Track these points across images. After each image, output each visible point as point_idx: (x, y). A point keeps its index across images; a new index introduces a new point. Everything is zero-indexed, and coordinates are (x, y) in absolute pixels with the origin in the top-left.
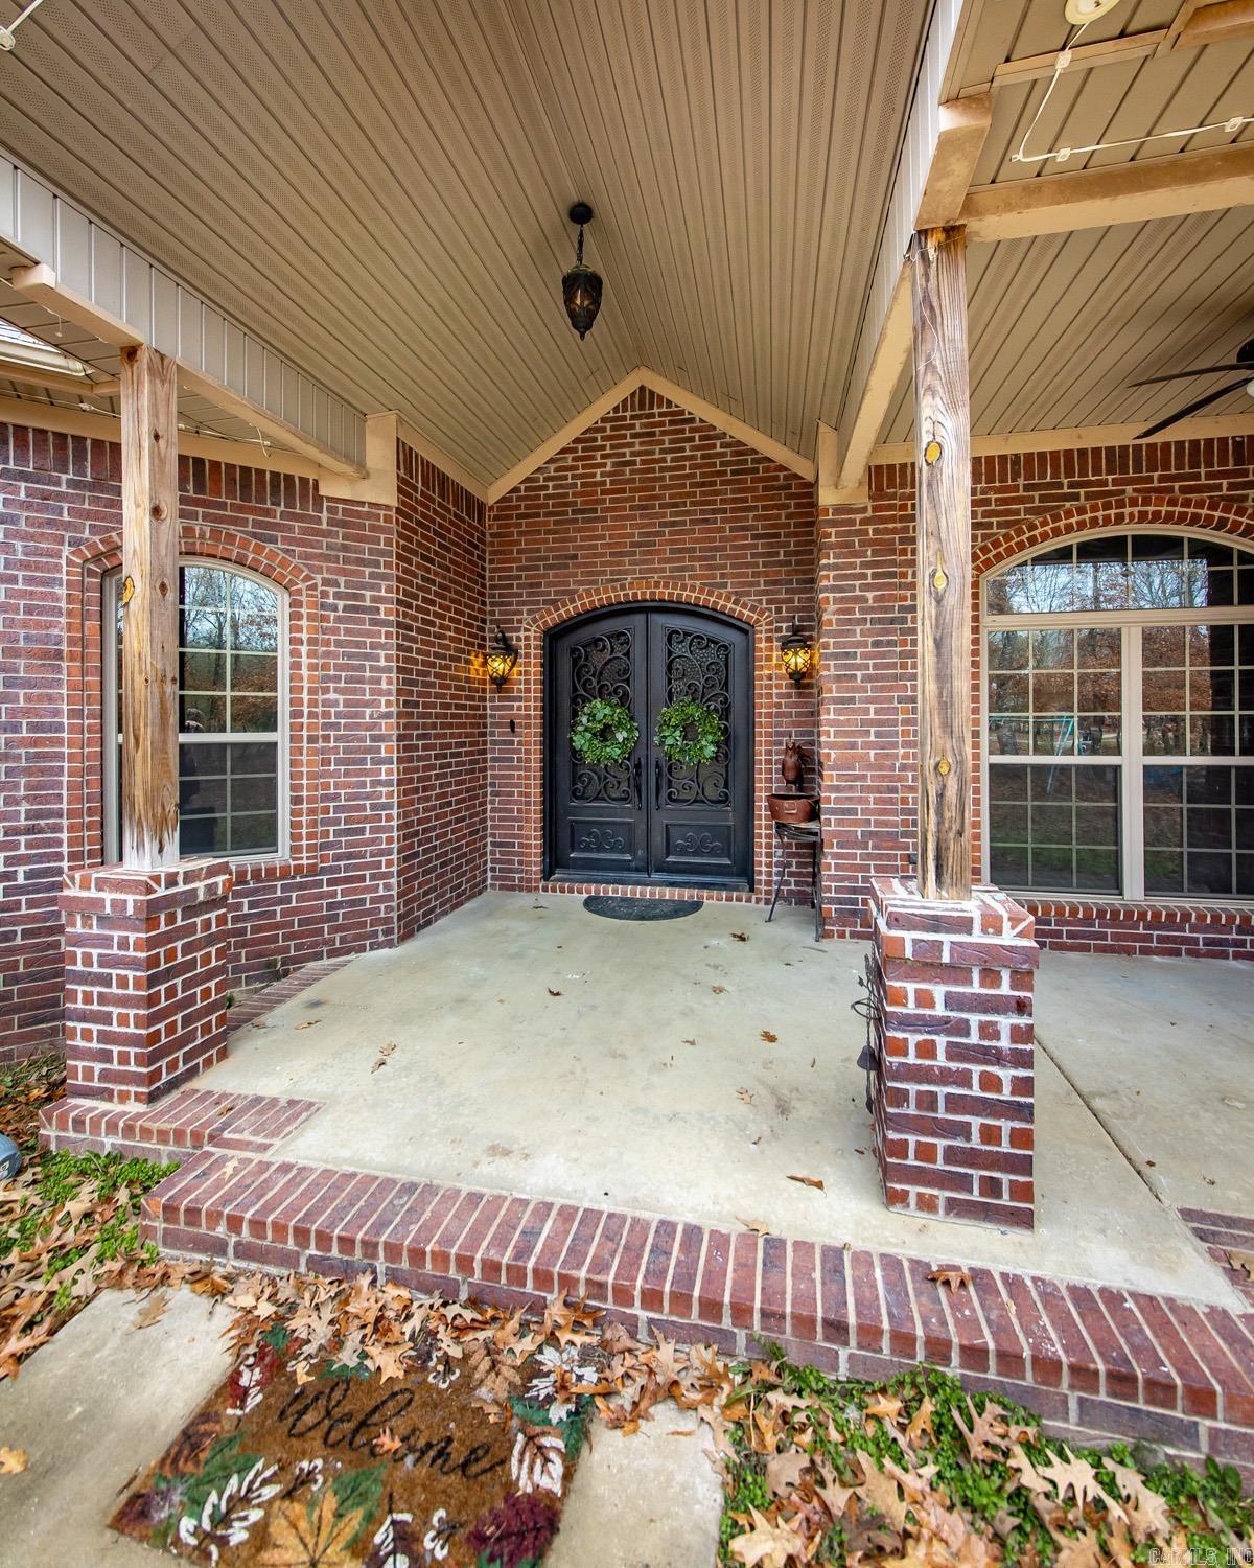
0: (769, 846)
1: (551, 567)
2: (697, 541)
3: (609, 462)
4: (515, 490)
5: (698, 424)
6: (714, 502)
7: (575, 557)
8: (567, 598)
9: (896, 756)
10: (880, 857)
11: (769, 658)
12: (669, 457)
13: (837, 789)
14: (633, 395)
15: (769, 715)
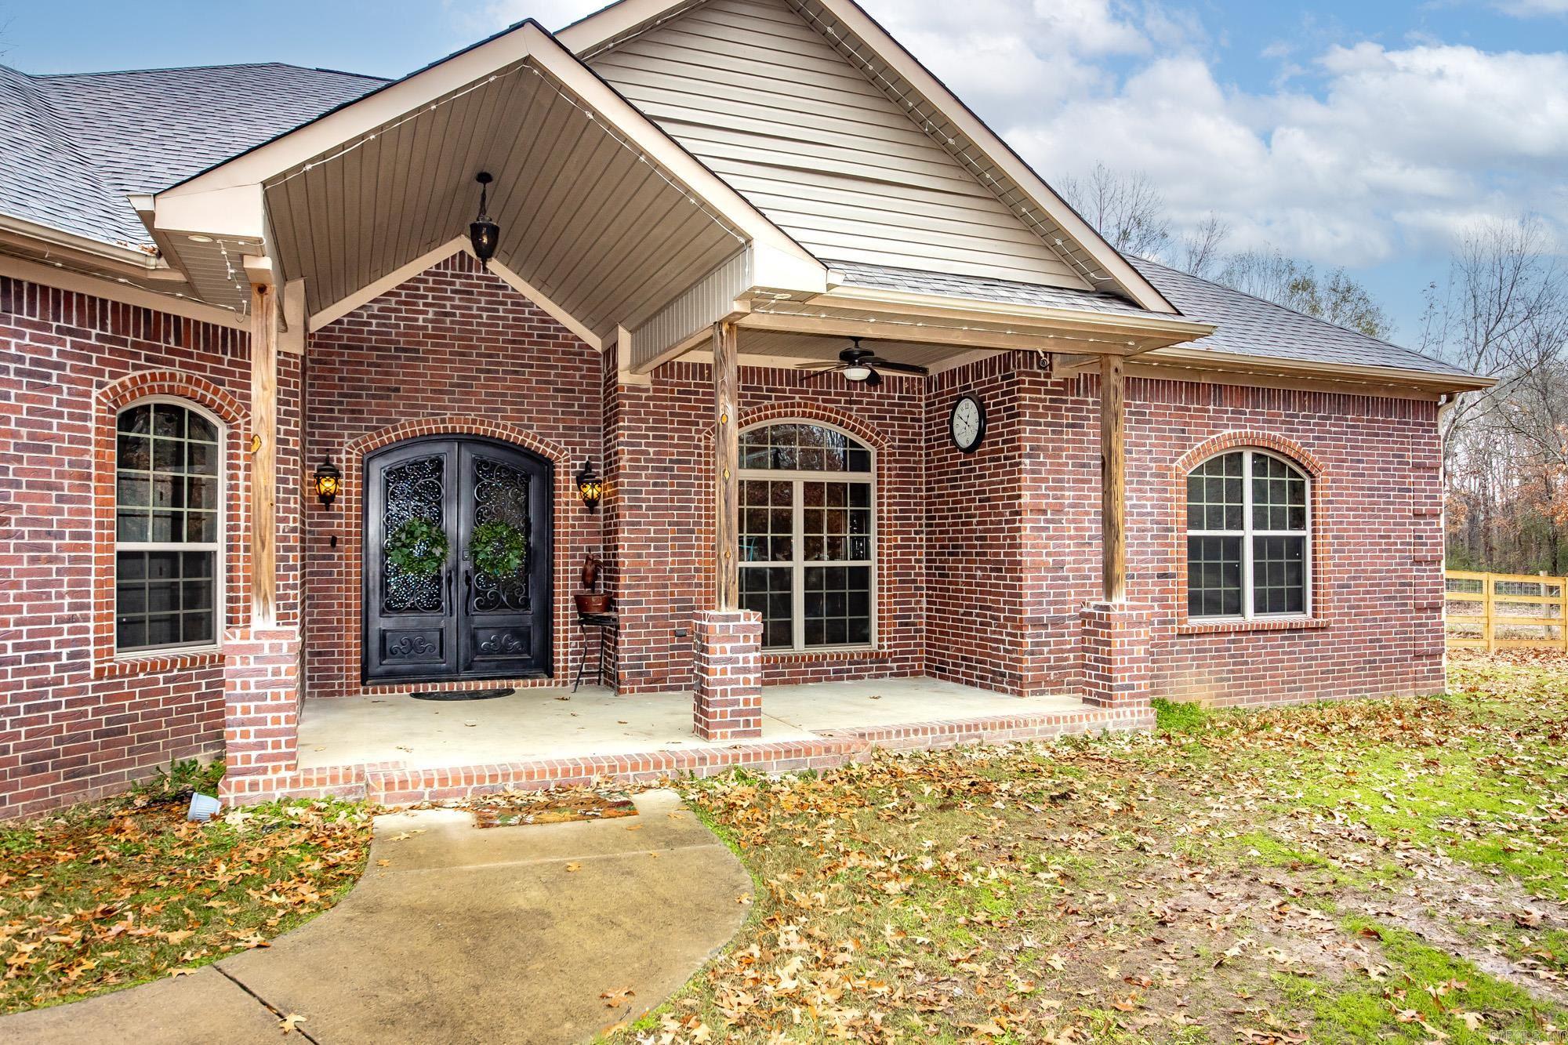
0: (565, 639)
1: (374, 397)
2: (509, 388)
3: (431, 310)
4: (338, 322)
5: (510, 292)
6: (523, 358)
7: (397, 390)
8: (389, 426)
9: (666, 563)
10: (656, 634)
11: (566, 488)
12: (485, 314)
13: (629, 587)
14: (454, 257)
15: (566, 534)
